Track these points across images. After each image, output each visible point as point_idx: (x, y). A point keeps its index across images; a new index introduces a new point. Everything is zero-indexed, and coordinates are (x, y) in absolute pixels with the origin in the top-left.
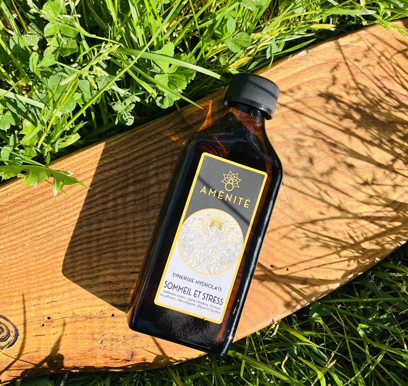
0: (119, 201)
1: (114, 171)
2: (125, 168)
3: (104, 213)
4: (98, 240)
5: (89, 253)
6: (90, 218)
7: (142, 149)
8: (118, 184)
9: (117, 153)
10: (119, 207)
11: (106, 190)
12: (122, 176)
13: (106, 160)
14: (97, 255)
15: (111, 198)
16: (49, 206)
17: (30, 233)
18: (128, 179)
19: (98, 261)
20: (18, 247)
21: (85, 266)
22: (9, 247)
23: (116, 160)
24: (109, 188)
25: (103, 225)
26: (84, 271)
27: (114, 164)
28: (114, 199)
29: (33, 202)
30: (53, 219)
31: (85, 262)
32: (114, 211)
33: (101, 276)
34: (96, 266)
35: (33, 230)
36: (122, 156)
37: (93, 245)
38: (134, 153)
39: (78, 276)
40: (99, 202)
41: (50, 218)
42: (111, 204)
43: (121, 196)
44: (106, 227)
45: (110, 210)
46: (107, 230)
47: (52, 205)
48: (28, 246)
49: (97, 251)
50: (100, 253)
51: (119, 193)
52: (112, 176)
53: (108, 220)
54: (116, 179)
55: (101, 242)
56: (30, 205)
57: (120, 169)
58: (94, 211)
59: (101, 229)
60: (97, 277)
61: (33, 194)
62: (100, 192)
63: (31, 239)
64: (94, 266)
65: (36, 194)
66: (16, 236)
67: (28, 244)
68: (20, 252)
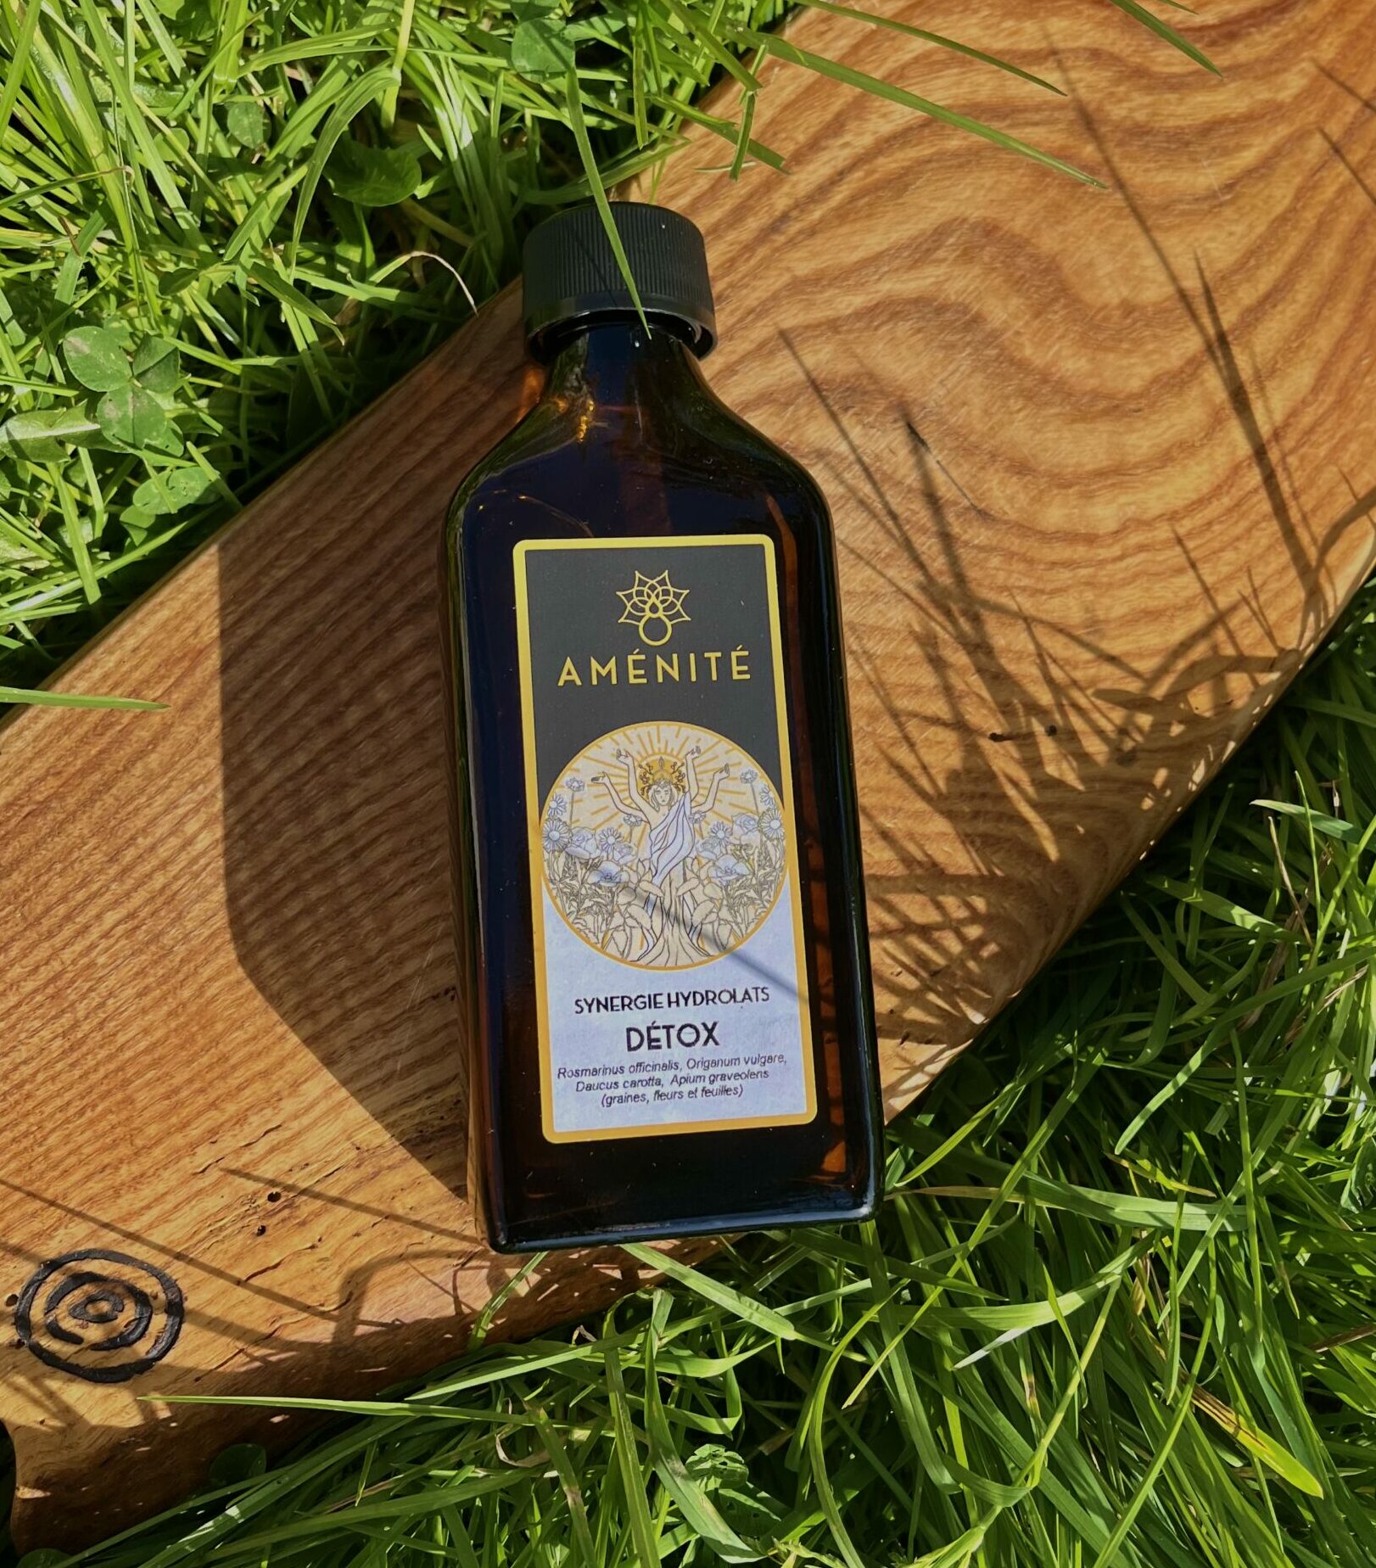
0: (382, 694)
1: (326, 597)
2: (361, 571)
3: (344, 756)
4: (354, 856)
5: (340, 912)
6: (298, 791)
7: (395, 487)
8: (354, 636)
9: (312, 532)
10: (391, 714)
11: (319, 670)
12: (360, 606)
13: (281, 567)
14: (372, 910)
15: (345, 693)
16: (133, 799)
17: (99, 917)
18: (385, 607)
19: (382, 930)
20: (73, 981)
21: (340, 965)
22: (36, 991)
23: (315, 557)
24: (329, 659)
25: (353, 797)
26: (345, 983)
27: (317, 573)
28: (362, 693)
29: (71, 802)
30: (162, 840)
31: (335, 948)
32: (374, 735)
33: (410, 978)
34: (381, 952)
35: (102, 901)
36: (332, 535)
37: (342, 881)
38: (369, 511)
39: (327, 1006)
40: (309, 721)
41: (149, 841)
42: (354, 715)
43: (381, 675)
44: (367, 802)
45: (358, 738)
46: (375, 809)
47: (142, 791)
48: (104, 966)
49: (365, 895)
50: (376, 897)
51: (371, 666)
52: (322, 617)
53: (365, 773)
54: (338, 621)
55: (369, 858)
56: (62, 816)
57: (342, 583)
58: (301, 759)
59: (350, 814)
60: (399, 985)
61: (59, 773)
62: (300, 687)
63: (106, 935)
64: (373, 953)
65: (72, 770)
66: (46, 945)
67: (101, 960)
68: (84, 997)
